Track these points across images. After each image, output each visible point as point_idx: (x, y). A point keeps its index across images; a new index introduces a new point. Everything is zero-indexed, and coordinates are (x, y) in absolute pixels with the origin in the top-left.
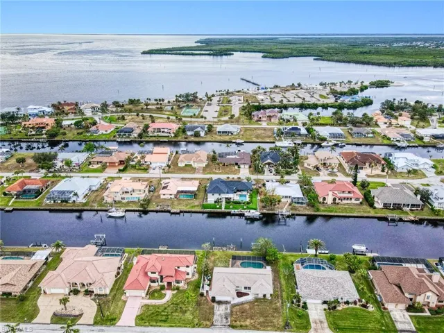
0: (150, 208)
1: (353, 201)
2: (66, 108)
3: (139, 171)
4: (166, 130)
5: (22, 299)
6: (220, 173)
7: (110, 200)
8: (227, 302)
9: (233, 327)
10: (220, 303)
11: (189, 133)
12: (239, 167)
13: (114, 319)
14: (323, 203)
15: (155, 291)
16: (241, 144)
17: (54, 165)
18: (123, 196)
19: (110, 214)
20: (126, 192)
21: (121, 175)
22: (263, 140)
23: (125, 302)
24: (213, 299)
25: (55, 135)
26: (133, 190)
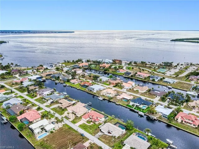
0: (111, 100)
1: (192, 125)
2: (117, 62)
3: (119, 88)
4: (142, 76)
5: (63, 110)
6: (147, 97)
7: (101, 94)
8: (103, 133)
9: (99, 139)
10: (102, 132)
11: (151, 79)
12: (156, 97)
13: (75, 123)
14: (176, 121)
15: (89, 121)
16: (171, 88)
17: (97, 80)
18: (106, 94)
19: (99, 98)
20: (108, 93)
21: (112, 88)
22: (183, 89)
23: (81, 120)
24: (101, 130)
25: (106, 70)
26: (110, 93)
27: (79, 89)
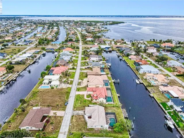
0: (148, 88)
27: (129, 66)
